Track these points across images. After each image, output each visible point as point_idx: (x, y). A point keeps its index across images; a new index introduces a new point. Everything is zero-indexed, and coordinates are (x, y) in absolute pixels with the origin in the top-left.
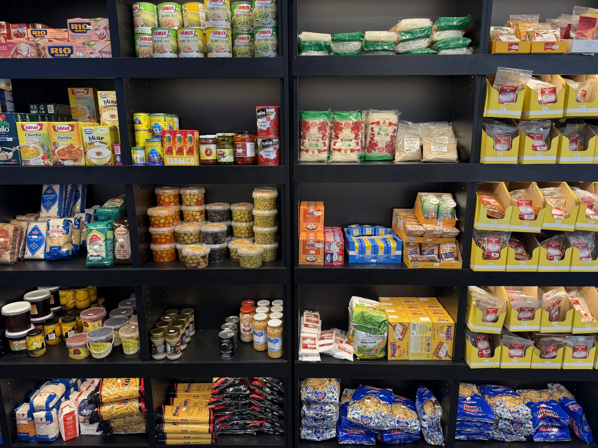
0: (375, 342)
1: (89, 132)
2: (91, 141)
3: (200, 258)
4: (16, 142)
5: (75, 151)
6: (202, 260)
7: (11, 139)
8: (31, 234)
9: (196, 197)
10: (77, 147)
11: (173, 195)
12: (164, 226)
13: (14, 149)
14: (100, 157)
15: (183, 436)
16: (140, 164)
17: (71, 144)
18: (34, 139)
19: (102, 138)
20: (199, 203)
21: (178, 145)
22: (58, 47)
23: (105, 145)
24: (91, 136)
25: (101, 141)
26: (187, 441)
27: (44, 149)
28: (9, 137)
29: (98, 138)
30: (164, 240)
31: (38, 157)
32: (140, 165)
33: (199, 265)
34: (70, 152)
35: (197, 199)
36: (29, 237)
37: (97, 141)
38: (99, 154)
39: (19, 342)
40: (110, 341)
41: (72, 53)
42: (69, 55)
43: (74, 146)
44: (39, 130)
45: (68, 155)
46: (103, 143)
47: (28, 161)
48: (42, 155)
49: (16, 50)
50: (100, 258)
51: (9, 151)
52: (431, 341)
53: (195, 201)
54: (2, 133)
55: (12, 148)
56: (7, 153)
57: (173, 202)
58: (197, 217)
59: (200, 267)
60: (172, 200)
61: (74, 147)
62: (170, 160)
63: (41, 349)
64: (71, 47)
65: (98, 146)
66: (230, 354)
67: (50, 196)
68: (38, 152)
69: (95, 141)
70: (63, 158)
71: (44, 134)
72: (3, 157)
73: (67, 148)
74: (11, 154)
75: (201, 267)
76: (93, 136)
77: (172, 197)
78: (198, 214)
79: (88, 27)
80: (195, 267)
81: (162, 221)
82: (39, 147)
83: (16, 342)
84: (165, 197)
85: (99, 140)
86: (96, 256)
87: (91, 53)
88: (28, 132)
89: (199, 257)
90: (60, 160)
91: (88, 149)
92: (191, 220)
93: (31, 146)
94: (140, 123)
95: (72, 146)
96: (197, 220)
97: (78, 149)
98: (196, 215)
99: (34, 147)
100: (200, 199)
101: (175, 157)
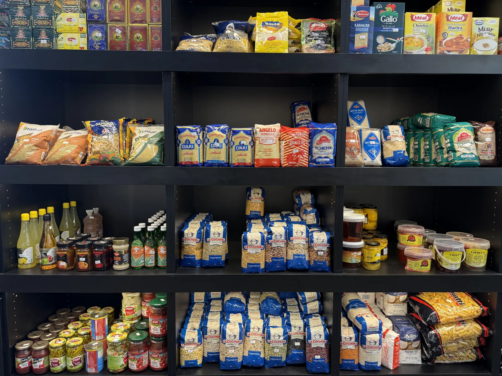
1: (480, 23)
2: (480, 32)
4: (401, 33)
7: (396, 30)
8: (368, 140)
13: (397, 41)
18: (421, 30)
19: (492, 29)
23: (493, 36)
27: (429, 41)
28: (396, 27)
29: (488, 29)
31: (422, 49)
36: (366, 143)
38: (486, 45)
43: (462, 36)
44: (427, 21)
46: (491, 34)
47: (411, 53)
48: (426, 47)
51: (392, 42)
54: (390, 23)
56: (390, 44)
61: (463, 38)
68: (422, 43)
69: (484, 32)
71: (431, 25)
72: (385, 48)
73: (455, 39)
74: (394, 45)
76: (483, 27)
82: (424, 38)
85: (488, 32)
86: (469, 154)
90: (445, 52)
91: (475, 40)
93: (417, 37)
97: (467, 40)
99: (420, 39)
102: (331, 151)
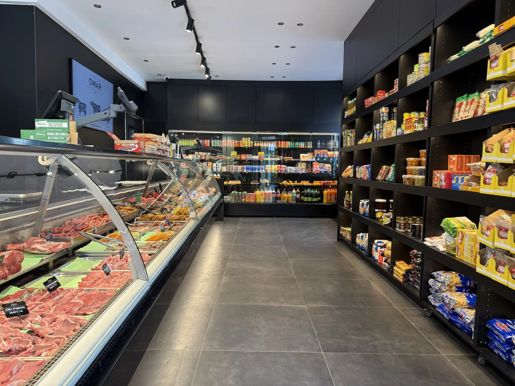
0: (450, 242)
4: (383, 131)
13: (382, 134)
15: (397, 273)
16: (398, 135)
26: (398, 277)
27: (386, 132)
28: (382, 129)
30: (408, 173)
31: (385, 136)
38: (394, 132)
40: (389, 218)
52: (473, 249)
65: (394, 129)
66: (412, 234)
72: (380, 137)
74: (382, 136)
79: (396, 82)
88: (385, 127)
90: (388, 136)
94: (404, 118)
97: (391, 131)
102: (368, 175)
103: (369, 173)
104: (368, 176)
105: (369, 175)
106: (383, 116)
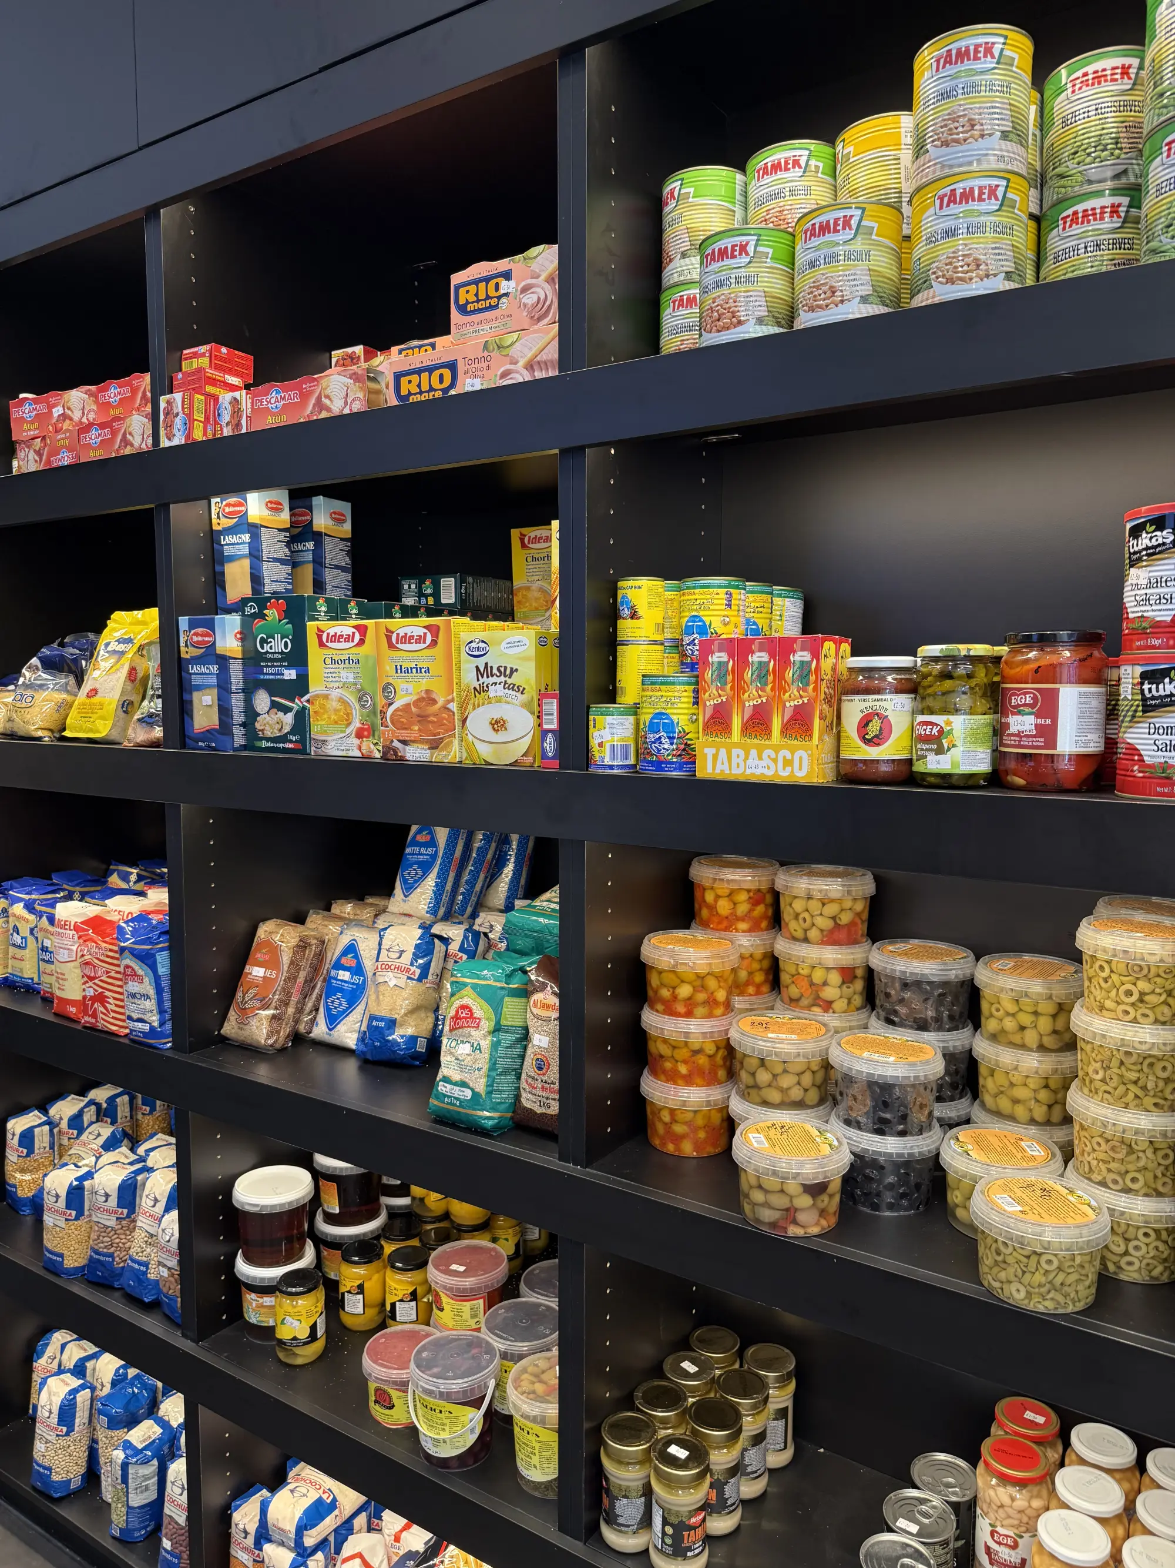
1: (478, 649)
2: (481, 681)
3: (801, 1189)
4: (301, 686)
5: (435, 715)
6: (806, 1201)
7: (291, 674)
8: (338, 966)
9: (831, 909)
10: (441, 701)
11: (749, 891)
12: (689, 1014)
13: (296, 705)
14: (501, 737)
16: (611, 767)
17: (428, 691)
18: (344, 674)
19: (512, 671)
20: (842, 935)
21: (752, 698)
22: (418, 372)
23: (519, 695)
24: (481, 662)
25: (509, 681)
27: (363, 706)
28: (288, 667)
29: (502, 671)
30: (683, 1069)
31: (348, 731)
32: (615, 772)
33: (795, 1222)
34: (423, 718)
35: (834, 918)
36: (333, 973)
37: (498, 680)
38: (498, 725)
39: (261, 1300)
40: (477, 1403)
41: (453, 385)
42: (445, 391)
43: (434, 696)
44: (357, 645)
45: (416, 728)
46: (512, 687)
47: (324, 742)
48: (358, 725)
49: (319, 398)
50: (468, 1093)
51: (286, 710)
53: (824, 923)
54: (276, 656)
55: (293, 701)
56: (281, 714)
57: (742, 919)
58: (830, 993)
59: (794, 1231)
60: (743, 909)
61: (435, 702)
62: (715, 757)
63: (305, 1344)
64: (452, 366)
65: (499, 700)
67: (423, 850)
68: (348, 715)
69: (491, 680)
70: (404, 734)
71: (367, 657)
72: (271, 726)
73: (416, 703)
74: (289, 719)
75: (799, 1232)
76: (486, 664)
77: (743, 897)
78: (835, 978)
79: (505, 286)
80: (773, 1225)
81: (685, 991)
82: (352, 699)
83: (253, 1296)
84: (718, 897)
85: (502, 679)
86: (456, 1084)
87: (504, 375)
88: (331, 652)
89: (793, 1187)
90: (396, 744)
91: (470, 707)
92: (805, 1002)
93: (335, 694)
94: (634, 615)
95: (428, 698)
96: (828, 1006)
97: (445, 708)
98: (825, 983)
99: (341, 700)
100: (845, 918)
101: (737, 745)
102: (151, 1005)
103: (159, 991)
104: (155, 1019)
105: (161, 1011)
106: (255, 555)
